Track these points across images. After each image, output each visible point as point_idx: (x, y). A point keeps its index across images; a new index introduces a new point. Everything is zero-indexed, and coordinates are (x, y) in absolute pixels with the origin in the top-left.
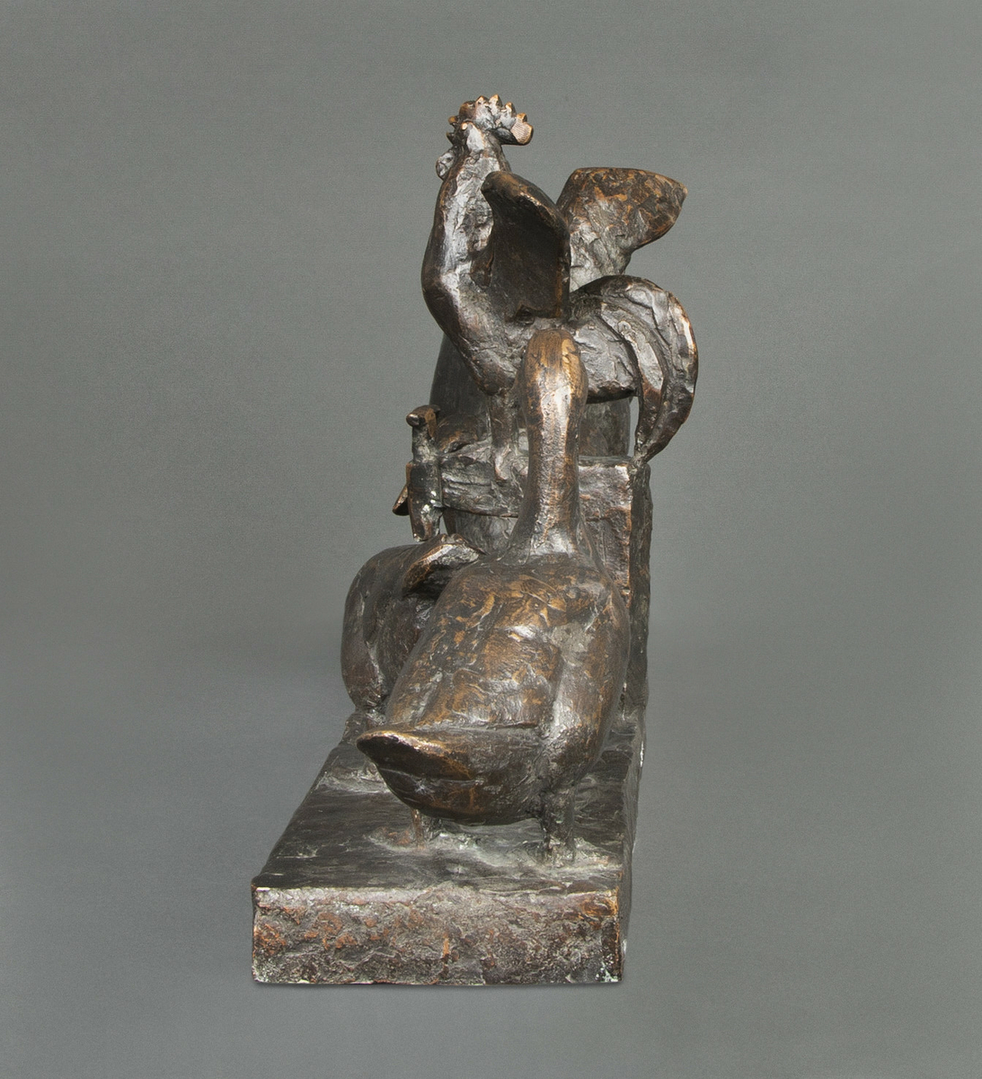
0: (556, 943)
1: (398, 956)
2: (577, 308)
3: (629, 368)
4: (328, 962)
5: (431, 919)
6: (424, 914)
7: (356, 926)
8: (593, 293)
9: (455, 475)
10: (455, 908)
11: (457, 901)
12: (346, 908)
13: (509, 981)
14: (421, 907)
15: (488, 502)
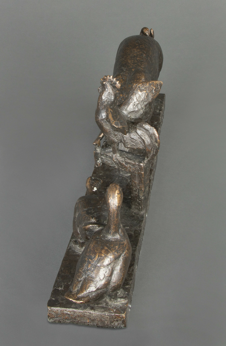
0: (112, 322)
1: (78, 321)
2: (131, 129)
3: (143, 144)
4: (64, 321)
5: (85, 316)
6: (83, 315)
7: (69, 316)
8: (135, 125)
9: (104, 157)
10: (90, 314)
11: (90, 313)
12: (67, 312)
13: (102, 327)
14: (83, 314)
15: (112, 164)
